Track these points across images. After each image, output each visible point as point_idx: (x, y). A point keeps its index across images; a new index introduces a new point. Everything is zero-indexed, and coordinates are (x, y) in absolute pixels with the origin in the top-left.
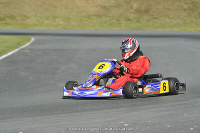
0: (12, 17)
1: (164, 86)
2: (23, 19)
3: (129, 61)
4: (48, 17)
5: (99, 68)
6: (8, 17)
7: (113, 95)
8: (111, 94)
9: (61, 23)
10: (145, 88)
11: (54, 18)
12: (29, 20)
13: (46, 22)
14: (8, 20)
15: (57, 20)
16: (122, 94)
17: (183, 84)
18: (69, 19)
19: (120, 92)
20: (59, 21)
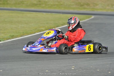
1: (89, 48)
2: (94, 6)
3: (72, 31)
5: (46, 34)
7: (49, 51)
8: (48, 50)
10: (74, 48)
16: (55, 51)
17: (106, 47)
19: (54, 50)
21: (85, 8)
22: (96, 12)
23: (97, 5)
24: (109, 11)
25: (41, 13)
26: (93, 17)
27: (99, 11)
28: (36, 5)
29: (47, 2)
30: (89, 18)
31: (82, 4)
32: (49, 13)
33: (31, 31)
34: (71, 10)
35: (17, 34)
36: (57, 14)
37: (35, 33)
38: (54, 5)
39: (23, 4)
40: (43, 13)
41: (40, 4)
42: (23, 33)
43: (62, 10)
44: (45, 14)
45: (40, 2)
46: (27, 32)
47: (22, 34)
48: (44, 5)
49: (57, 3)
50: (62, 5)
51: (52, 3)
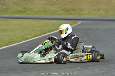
0: (74, 10)
2: (80, 11)
4: (95, 10)
6: (72, 10)
9: (103, 13)
11: (99, 10)
12: (84, 11)
13: (94, 12)
14: (72, 12)
15: (100, 11)
18: (107, 10)
20: (101, 12)
21: (71, 14)
22: (82, 17)
23: (83, 10)
24: (96, 16)
25: (27, 20)
26: (80, 22)
27: (86, 17)
28: (21, 12)
29: (32, 8)
30: (76, 24)
31: (68, 9)
32: (35, 20)
33: (17, 39)
34: (57, 16)
35: (2, 43)
36: (43, 20)
37: (21, 41)
38: (40, 11)
39: (8, 11)
40: (29, 20)
41: (25, 11)
42: (9, 41)
43: (48, 16)
44: (30, 20)
45: (25, 8)
46: (12, 41)
47: (7, 43)
48: (29, 12)
49: (42, 9)
50: (47, 11)
51: (37, 10)
